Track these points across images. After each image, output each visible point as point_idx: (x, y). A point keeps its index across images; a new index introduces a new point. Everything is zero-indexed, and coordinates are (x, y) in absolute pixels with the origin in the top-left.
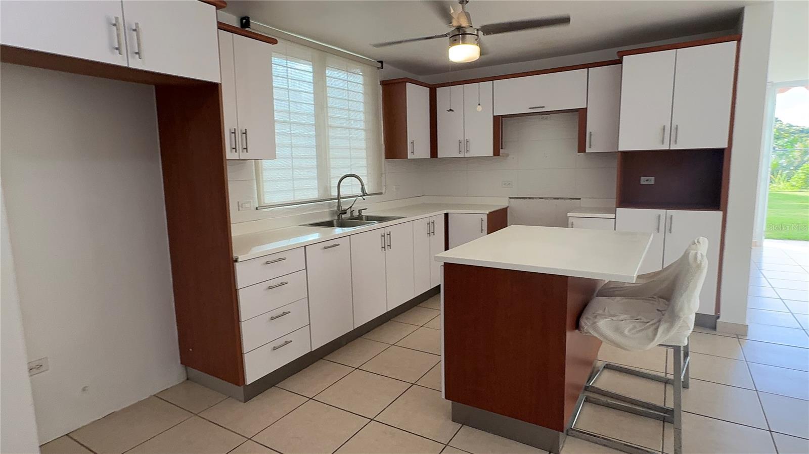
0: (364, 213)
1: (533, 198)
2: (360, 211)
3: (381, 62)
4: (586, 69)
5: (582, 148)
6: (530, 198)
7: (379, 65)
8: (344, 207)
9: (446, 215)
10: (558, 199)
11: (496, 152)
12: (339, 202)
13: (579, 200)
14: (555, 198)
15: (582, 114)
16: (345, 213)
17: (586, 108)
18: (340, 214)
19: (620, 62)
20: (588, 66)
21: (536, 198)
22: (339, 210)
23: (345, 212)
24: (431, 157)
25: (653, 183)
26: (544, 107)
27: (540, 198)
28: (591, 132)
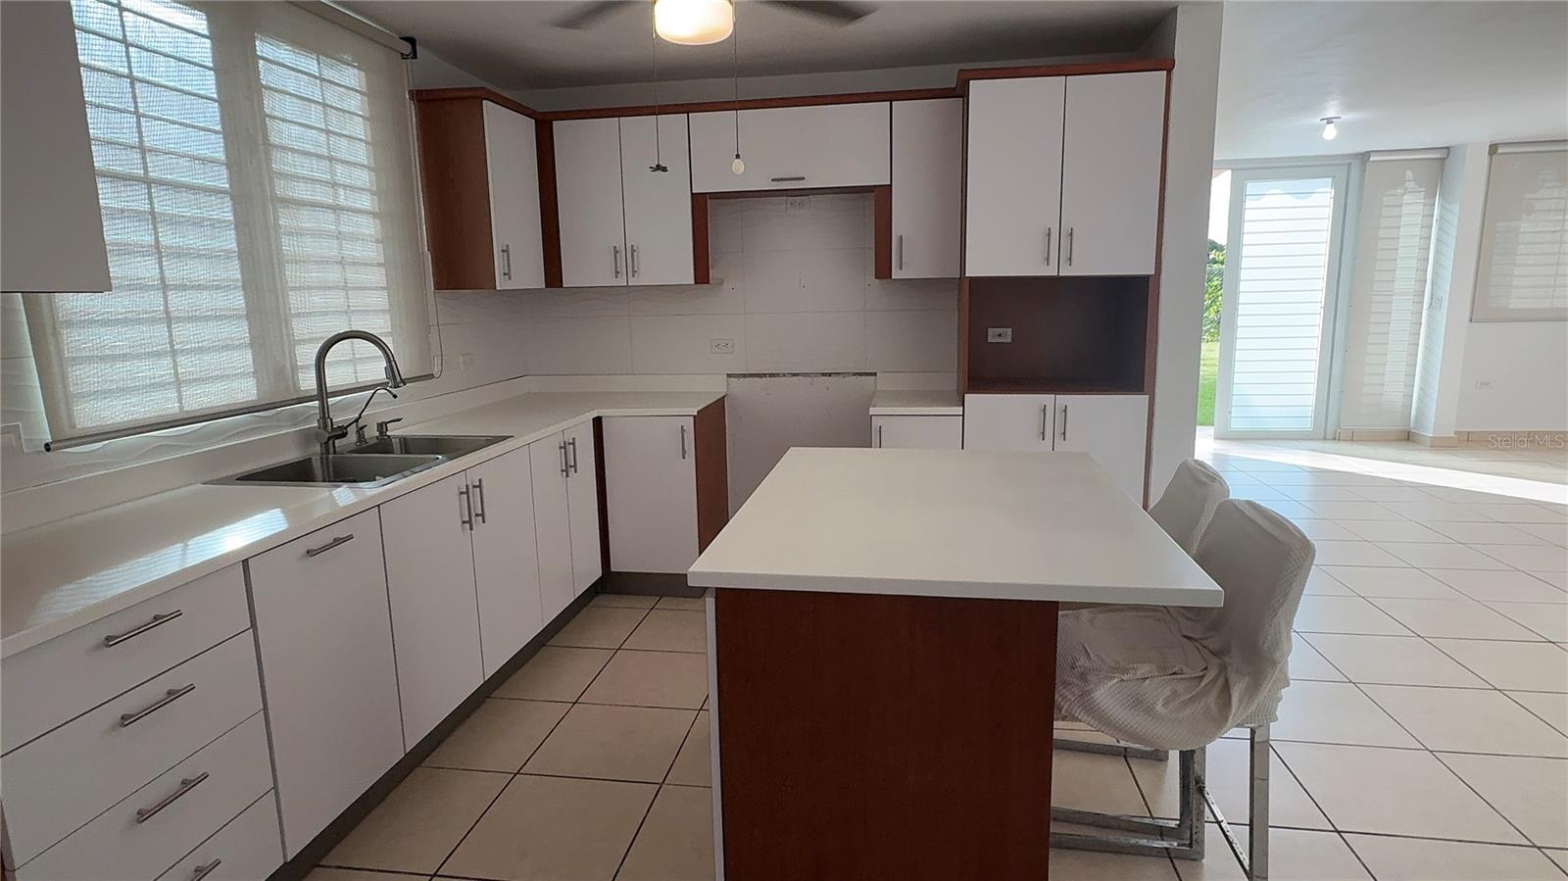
0: (393, 431)
1: (778, 375)
2: (382, 427)
3: (412, 41)
4: (889, 103)
5: (883, 270)
6: (772, 375)
7: (407, 48)
8: (338, 419)
9: (598, 422)
10: (830, 375)
11: (702, 274)
12: (324, 409)
13: (873, 377)
14: (823, 374)
15: (880, 197)
16: (344, 435)
17: (891, 185)
18: (329, 439)
19: (960, 92)
20: (891, 97)
21: (784, 375)
22: (326, 426)
23: (342, 432)
24: (546, 286)
25: (1010, 340)
26: (803, 179)
27: (794, 375)
28: (901, 237)
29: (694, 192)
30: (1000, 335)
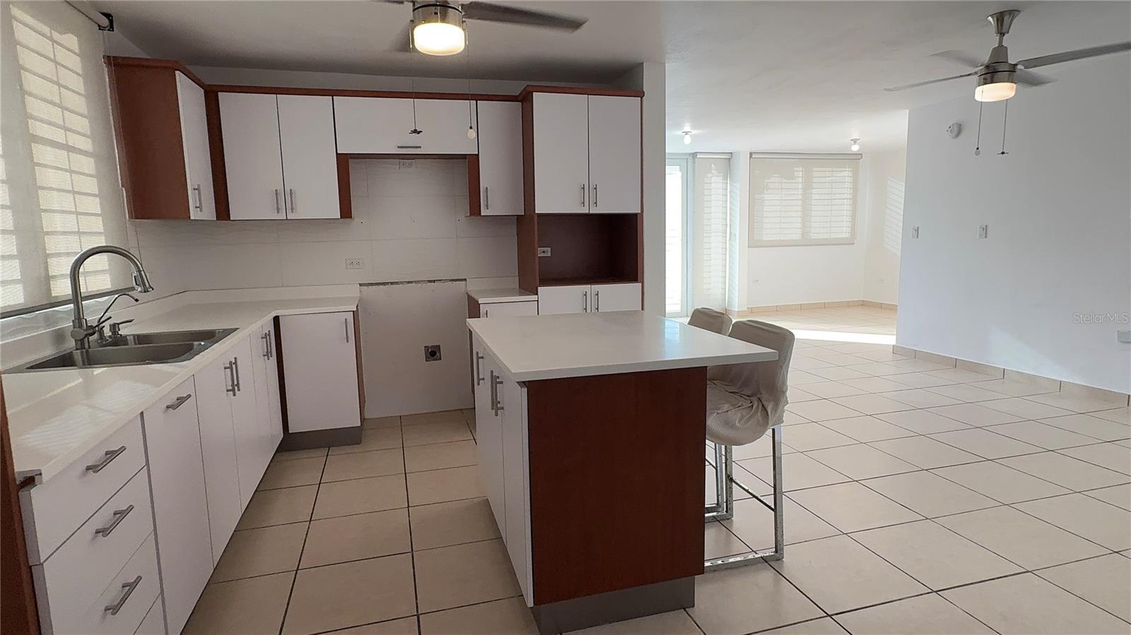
0: (124, 331)
1: (397, 283)
2: (114, 327)
3: (108, 16)
4: (475, 101)
5: (475, 209)
6: (392, 283)
7: (105, 22)
8: (91, 318)
9: (275, 320)
10: (434, 281)
11: (346, 212)
12: (78, 312)
13: (464, 282)
14: (430, 281)
15: (471, 162)
17: (478, 155)
18: (86, 336)
19: (525, 100)
20: (477, 97)
21: (402, 283)
22: (81, 326)
23: (91, 330)
24: (218, 219)
25: (550, 255)
26: (420, 147)
27: (409, 282)
28: (487, 188)
29: (339, 152)
30: (544, 252)
